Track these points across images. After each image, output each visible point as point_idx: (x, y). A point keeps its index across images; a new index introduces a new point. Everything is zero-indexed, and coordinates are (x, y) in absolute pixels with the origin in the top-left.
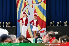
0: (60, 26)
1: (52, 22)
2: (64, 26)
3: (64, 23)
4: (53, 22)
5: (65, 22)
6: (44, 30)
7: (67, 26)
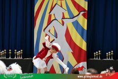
0: (112, 59)
1: (97, 52)
4: (100, 51)
6: (83, 67)
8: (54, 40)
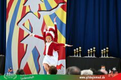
0: (94, 57)
1: (77, 49)
2: (102, 57)
3: (102, 51)
4: (80, 48)
5: (104, 49)
7: (107, 57)
8: (29, 35)
